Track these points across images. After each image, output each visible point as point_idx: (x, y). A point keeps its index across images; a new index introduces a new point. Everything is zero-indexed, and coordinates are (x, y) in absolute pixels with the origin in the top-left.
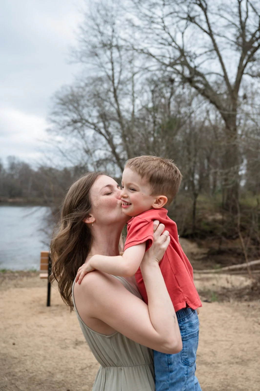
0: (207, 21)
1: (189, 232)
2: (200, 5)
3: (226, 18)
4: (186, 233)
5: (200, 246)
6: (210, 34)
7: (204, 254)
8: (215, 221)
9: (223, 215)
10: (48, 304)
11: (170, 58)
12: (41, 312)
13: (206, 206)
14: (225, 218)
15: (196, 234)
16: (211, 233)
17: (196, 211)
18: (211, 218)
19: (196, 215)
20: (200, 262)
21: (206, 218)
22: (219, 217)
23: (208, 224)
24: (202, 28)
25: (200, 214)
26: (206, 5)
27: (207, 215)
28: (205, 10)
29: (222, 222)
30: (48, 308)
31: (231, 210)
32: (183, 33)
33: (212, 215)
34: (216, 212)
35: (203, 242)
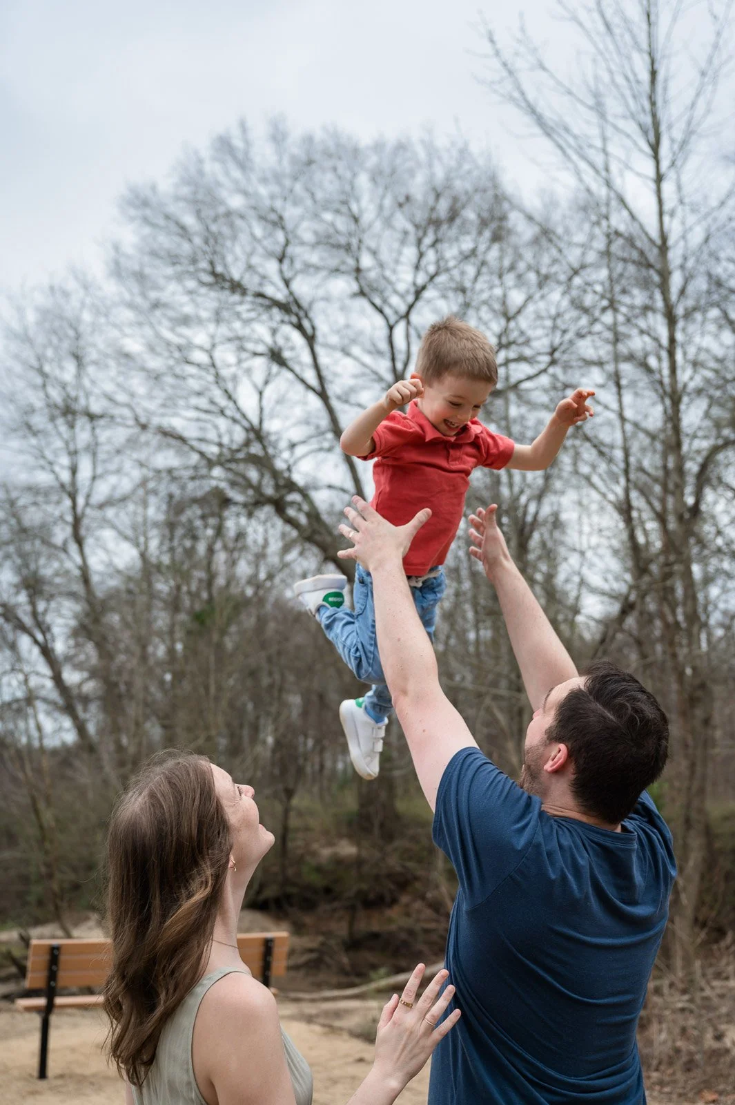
0: (316, 366)
1: (270, 892)
2: (299, 327)
3: (356, 359)
4: (262, 897)
5: (298, 929)
6: (323, 395)
7: (311, 951)
8: (338, 861)
9: (358, 845)
10: (43, 1073)
11: (220, 445)
12: (34, 1093)
13: (312, 822)
14: (364, 854)
15: (288, 897)
16: (328, 892)
17: (290, 836)
18: (326, 852)
19: (290, 845)
20: (302, 973)
21: (314, 854)
22: (347, 849)
23: (319, 869)
24: (303, 381)
25: (300, 843)
26: (313, 328)
27: (315, 846)
28: (311, 339)
29: (359, 862)
30: (42, 1084)
31: (376, 831)
32: (261, 393)
33: (331, 844)
34: (340, 836)
35: (308, 919)
